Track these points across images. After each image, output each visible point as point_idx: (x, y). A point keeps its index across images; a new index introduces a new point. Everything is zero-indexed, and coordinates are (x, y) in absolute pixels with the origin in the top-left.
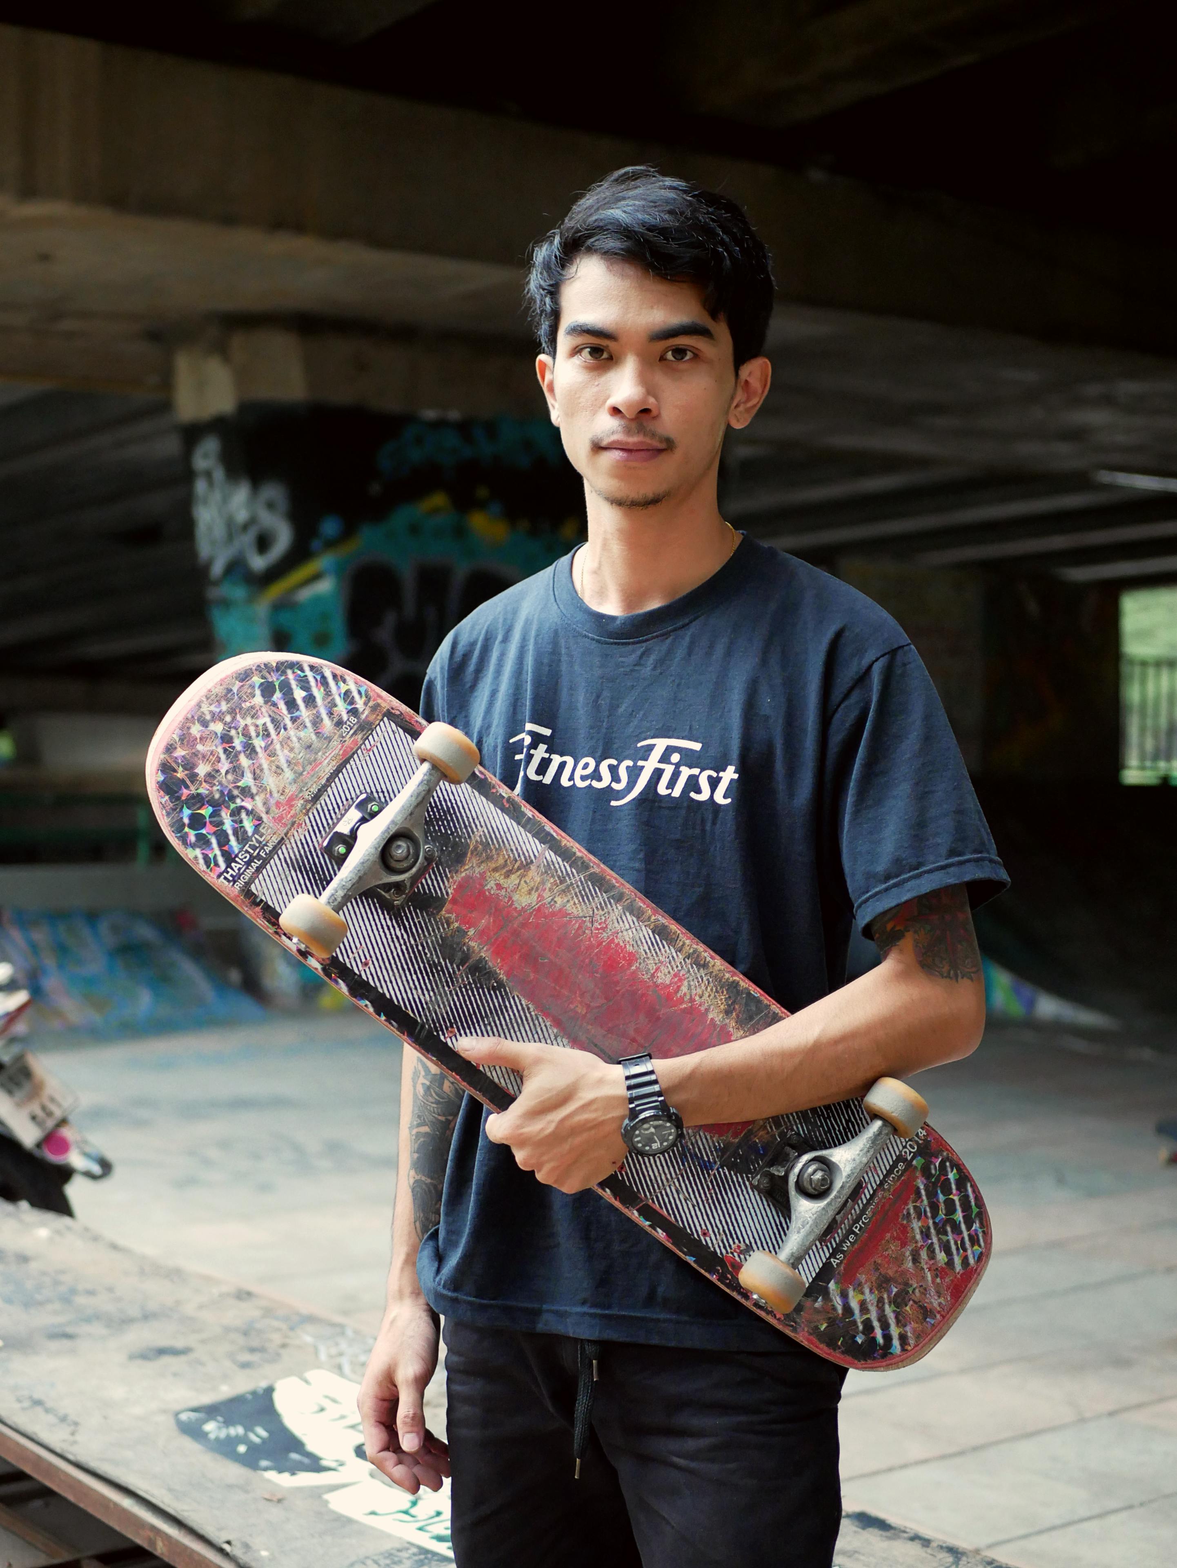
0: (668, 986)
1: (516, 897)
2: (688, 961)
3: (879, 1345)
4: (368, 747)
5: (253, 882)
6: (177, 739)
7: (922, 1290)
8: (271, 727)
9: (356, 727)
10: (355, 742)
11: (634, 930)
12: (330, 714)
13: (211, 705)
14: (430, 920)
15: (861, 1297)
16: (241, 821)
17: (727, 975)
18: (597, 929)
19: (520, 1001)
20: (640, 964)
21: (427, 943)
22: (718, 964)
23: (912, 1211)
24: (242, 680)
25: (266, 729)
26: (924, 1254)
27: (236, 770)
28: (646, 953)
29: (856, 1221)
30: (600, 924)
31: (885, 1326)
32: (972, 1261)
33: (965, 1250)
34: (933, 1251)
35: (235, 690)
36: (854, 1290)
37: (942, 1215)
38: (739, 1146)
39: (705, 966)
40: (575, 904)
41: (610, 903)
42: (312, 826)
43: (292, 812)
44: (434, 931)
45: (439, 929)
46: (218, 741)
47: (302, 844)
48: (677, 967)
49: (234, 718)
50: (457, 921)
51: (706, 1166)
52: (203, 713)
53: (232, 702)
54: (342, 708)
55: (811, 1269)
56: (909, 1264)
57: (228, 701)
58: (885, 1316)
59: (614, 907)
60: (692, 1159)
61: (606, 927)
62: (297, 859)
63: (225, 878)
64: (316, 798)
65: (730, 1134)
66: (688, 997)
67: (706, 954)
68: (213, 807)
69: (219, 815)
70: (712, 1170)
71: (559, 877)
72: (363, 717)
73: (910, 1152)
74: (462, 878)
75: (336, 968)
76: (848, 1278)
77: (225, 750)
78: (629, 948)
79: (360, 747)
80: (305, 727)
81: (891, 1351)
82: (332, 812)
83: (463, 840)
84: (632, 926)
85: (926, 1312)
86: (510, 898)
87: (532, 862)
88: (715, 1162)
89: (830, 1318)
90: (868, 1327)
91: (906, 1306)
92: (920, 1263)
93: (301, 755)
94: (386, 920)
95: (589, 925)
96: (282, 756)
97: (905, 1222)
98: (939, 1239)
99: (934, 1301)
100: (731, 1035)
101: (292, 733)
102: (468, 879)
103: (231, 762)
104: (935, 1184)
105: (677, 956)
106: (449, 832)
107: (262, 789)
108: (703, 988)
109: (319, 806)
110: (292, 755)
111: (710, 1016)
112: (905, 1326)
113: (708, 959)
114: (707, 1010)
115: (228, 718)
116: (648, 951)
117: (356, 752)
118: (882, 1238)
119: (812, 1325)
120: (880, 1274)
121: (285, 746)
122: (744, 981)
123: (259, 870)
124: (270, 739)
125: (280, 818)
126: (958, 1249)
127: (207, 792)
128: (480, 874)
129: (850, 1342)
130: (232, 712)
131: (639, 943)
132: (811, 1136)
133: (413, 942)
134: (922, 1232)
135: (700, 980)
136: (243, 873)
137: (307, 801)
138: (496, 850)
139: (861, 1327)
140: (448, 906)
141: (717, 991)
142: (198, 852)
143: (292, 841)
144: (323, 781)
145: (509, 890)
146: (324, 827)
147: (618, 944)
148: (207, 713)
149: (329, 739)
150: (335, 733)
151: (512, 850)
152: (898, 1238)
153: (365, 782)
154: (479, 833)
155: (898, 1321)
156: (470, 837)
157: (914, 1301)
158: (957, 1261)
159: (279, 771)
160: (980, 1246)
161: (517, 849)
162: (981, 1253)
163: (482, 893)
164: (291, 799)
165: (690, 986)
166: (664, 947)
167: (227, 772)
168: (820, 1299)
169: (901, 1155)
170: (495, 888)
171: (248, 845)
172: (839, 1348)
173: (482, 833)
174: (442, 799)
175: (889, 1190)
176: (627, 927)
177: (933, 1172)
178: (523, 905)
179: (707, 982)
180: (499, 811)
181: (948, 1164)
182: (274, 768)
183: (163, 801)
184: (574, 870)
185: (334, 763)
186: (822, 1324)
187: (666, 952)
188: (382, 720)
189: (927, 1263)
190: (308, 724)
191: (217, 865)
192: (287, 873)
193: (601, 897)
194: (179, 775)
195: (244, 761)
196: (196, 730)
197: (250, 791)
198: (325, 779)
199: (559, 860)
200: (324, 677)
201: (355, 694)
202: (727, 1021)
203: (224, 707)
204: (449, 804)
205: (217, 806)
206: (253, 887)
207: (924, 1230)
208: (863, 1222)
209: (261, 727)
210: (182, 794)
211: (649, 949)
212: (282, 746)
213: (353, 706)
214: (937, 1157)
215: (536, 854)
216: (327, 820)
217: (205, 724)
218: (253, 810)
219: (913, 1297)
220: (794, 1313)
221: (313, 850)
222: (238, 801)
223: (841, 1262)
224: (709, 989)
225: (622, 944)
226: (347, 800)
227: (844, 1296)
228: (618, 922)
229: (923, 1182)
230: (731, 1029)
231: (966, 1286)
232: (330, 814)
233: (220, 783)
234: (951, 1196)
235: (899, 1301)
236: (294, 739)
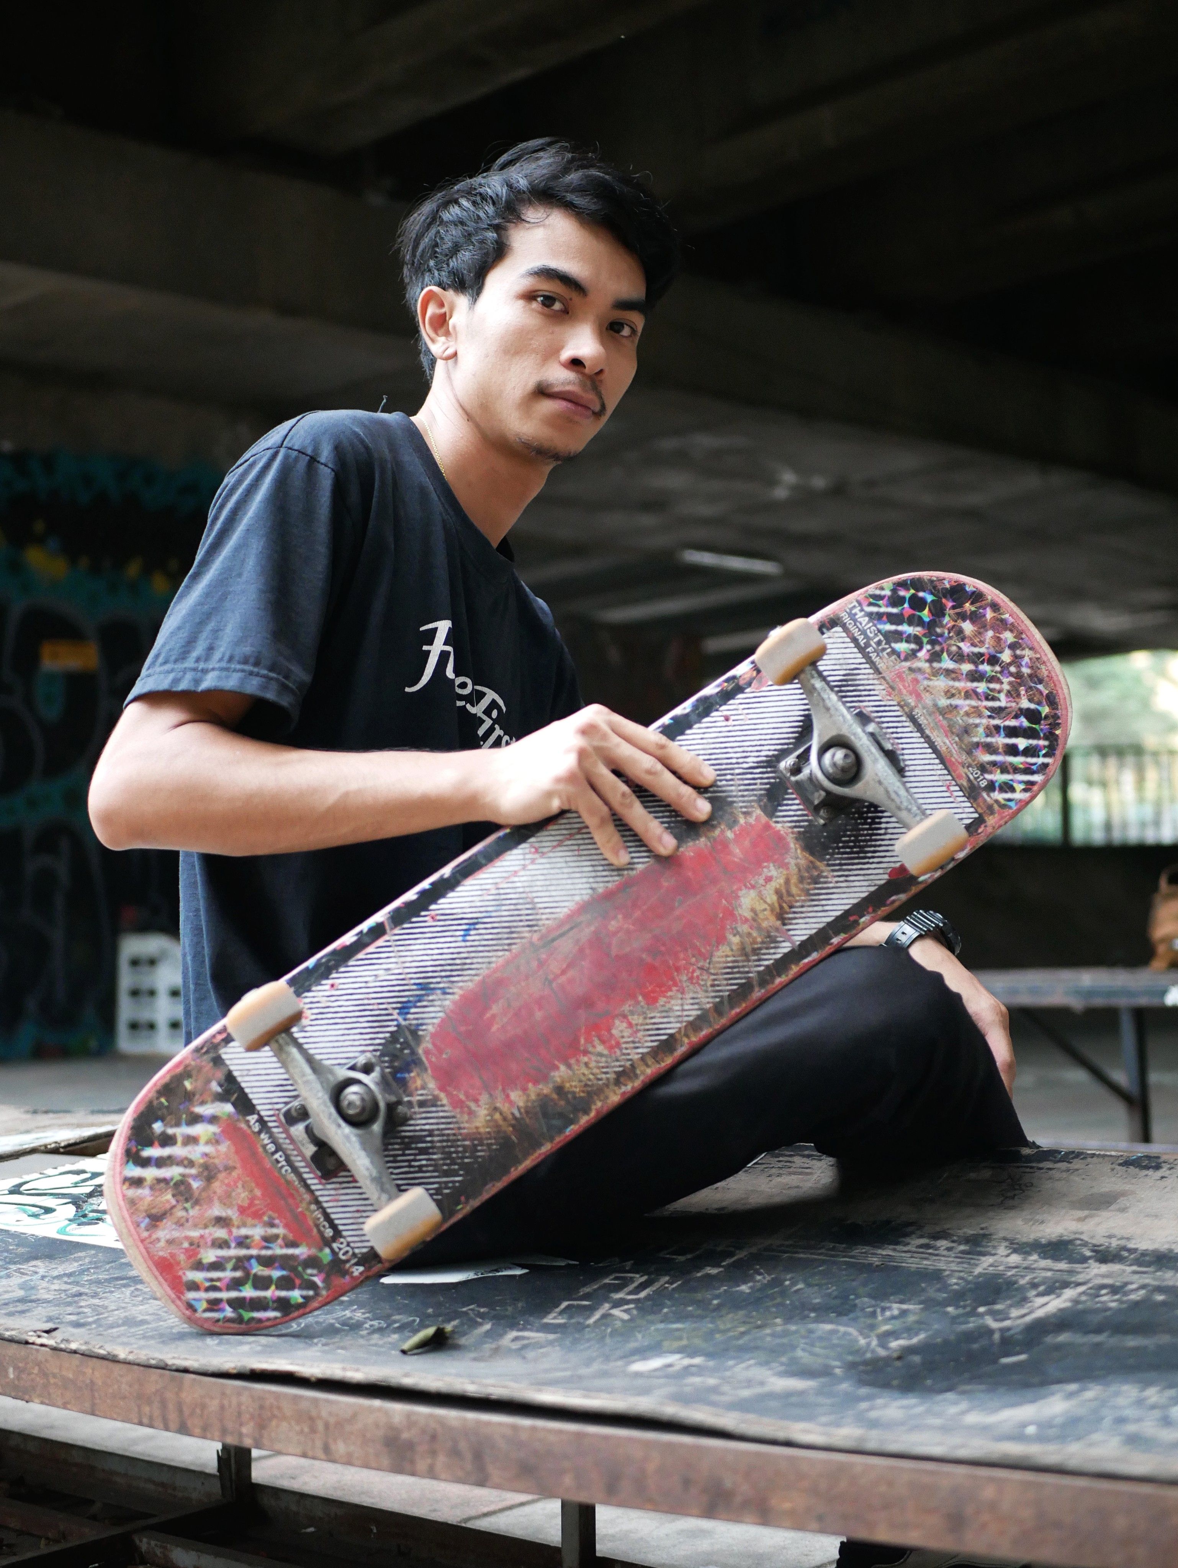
0: (609, 1030)
1: (753, 893)
2: (628, 1064)
3: (143, 1150)
4: (952, 788)
5: (844, 631)
6: (1003, 617)
7: (183, 1220)
8: (996, 704)
9: (975, 783)
10: (960, 777)
11: (679, 1013)
12: (994, 764)
13: (1031, 659)
14: (755, 795)
15: (202, 1141)
16: (907, 641)
17: (599, 1104)
18: (693, 971)
19: (643, 863)
20: (642, 1007)
21: (732, 785)
22: (615, 1098)
23: (275, 1231)
24: (1047, 695)
25: (994, 699)
26: (221, 1233)
27: (959, 657)
28: (652, 1018)
29: (288, 1160)
30: (698, 977)
31: (161, 1162)
32: (191, 1295)
33: (207, 1289)
34: (220, 1247)
35: (1040, 687)
36: (215, 1134)
37: (257, 1269)
38: (413, 1053)
39: (618, 1082)
40: (727, 956)
41: (716, 997)
42: (885, 706)
43: (904, 692)
44: (743, 796)
45: (744, 802)
46: (992, 651)
47: (870, 690)
48: (626, 1049)
49: (1011, 674)
50: (745, 823)
51: (404, 1009)
52: (1023, 649)
53: (1028, 679)
54: (999, 777)
55: (255, 1090)
56: (217, 1211)
57: (1030, 676)
58: (171, 1165)
59: (710, 1000)
60: (417, 996)
61: (692, 983)
62: (855, 680)
63: (854, 607)
64: (913, 720)
65: (430, 1046)
66: (591, 1049)
67: (630, 1087)
68: (929, 623)
69: (918, 625)
70: (399, 1014)
71: (760, 949)
72: (984, 795)
73: (340, 1249)
74: (788, 844)
75: (732, 689)
76: (231, 1130)
77: (982, 655)
78: (662, 1001)
79: (953, 779)
80: (987, 736)
81: (131, 1163)
82: (894, 730)
83: (828, 857)
84: (685, 1013)
85: (156, 1219)
86: (753, 887)
87: (784, 924)
88: (405, 1019)
89: (194, 1095)
90: (167, 1140)
91: (174, 1196)
92: (214, 1226)
93: (960, 721)
94: (768, 751)
95: (700, 964)
96: (965, 704)
97: (266, 1218)
98: (230, 1259)
99: (164, 1233)
100: (534, 1084)
101: (984, 721)
102: (786, 848)
103: (968, 655)
104: (293, 1269)
105: (638, 1053)
106: (841, 845)
107: (936, 673)
108: (595, 1071)
109: (904, 719)
110: (962, 712)
111: (563, 1068)
112: (152, 1188)
113: (623, 1089)
114: (569, 1066)
115: (1013, 669)
116: (653, 1021)
117: (950, 774)
118: (257, 1185)
119: (194, 1073)
120: (219, 1171)
121: (973, 710)
122: (587, 1122)
123: (855, 640)
124: (983, 698)
125: (902, 679)
126: (212, 1280)
127: (945, 622)
128: (788, 863)
129: (160, 1113)
130: (1019, 675)
131: (664, 1014)
132: (398, 1138)
133: (737, 771)
134: (247, 1237)
135: (604, 1070)
136: (855, 625)
137: (912, 710)
138: (809, 890)
139: (170, 1131)
140: (764, 819)
141: (586, 1085)
142: (887, 593)
143: (875, 682)
144: (928, 732)
145: (762, 888)
146: (881, 717)
147: (671, 990)
148: (1023, 653)
149: (969, 753)
150: (974, 761)
151: (802, 906)
152: (251, 1204)
153: (917, 773)
154: (831, 877)
155: (159, 1181)
156: (828, 865)
157: (173, 1207)
158: (198, 1276)
159: (949, 694)
160: (205, 1311)
161: (802, 912)
162: (195, 1311)
163: (768, 859)
164: (918, 696)
165: (600, 1055)
166: (652, 1041)
167: (959, 648)
168: (219, 1090)
169: (341, 1236)
170: (769, 874)
171: (882, 639)
172: (158, 1098)
173: (830, 880)
174: (877, 849)
175: (308, 1209)
176: (686, 1007)
177: (309, 1271)
178: (742, 899)
179: (599, 1076)
180: (847, 907)
181: (311, 1293)
182: (954, 691)
183: (946, 582)
184: (762, 968)
185: (944, 748)
186: (191, 1083)
187: (646, 1041)
188: (976, 812)
189: (211, 1234)
190: (989, 740)
191: (870, 604)
192: (845, 667)
193: (726, 989)
194: (967, 605)
195: (967, 667)
196: (1008, 637)
197: (936, 661)
198: (930, 735)
199: (778, 956)
200: (1033, 773)
201: (1009, 795)
202: (551, 1086)
203: (1026, 671)
204: (870, 855)
205: (930, 627)
206: (838, 629)
207: (248, 1241)
208: (283, 1167)
209: (997, 695)
210: (948, 600)
211: (654, 1024)
212: (974, 707)
213: (997, 788)
214: (324, 1281)
215: (792, 933)
216: (888, 722)
217: (1013, 647)
218: (916, 657)
219: (179, 1207)
220: (214, 1055)
221: (860, 699)
222: (929, 647)
223: (250, 1127)
224: (591, 1077)
225: (669, 994)
226: (903, 749)
227: (213, 1119)
228: (693, 998)
229: (302, 1254)
230: (540, 1086)
231: (166, 1280)
232: (893, 727)
233: (950, 638)
234: (273, 1287)
235: (181, 1188)
236: (977, 721)
